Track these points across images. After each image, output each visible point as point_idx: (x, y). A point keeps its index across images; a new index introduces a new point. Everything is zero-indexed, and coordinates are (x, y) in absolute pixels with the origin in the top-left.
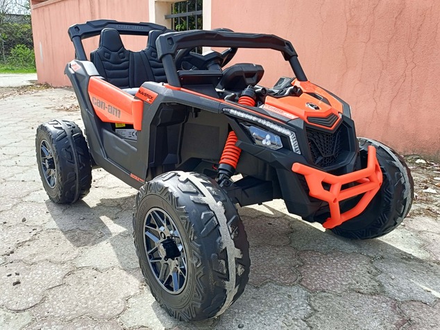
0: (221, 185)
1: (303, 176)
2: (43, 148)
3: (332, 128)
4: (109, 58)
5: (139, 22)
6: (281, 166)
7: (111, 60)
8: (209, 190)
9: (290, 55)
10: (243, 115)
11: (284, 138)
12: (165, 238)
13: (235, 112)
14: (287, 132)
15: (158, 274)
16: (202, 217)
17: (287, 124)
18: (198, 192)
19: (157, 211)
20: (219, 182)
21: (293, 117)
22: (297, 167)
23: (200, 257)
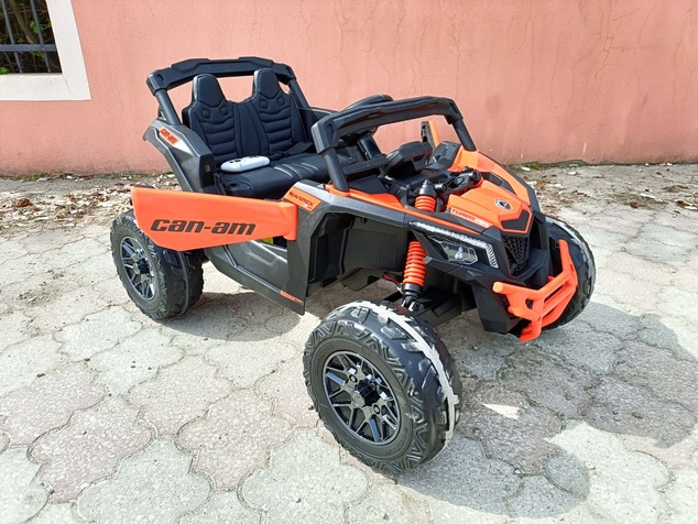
0: (410, 309)
1: (505, 296)
2: (126, 247)
3: (525, 232)
4: (208, 117)
5: (236, 58)
6: (479, 285)
7: (211, 120)
8: (416, 330)
9: (454, 119)
10: (432, 229)
11: (481, 253)
12: (356, 381)
13: (423, 226)
14: (482, 245)
15: (346, 420)
16: (420, 369)
17: (481, 234)
18: (408, 337)
19: (349, 356)
20: (407, 306)
21: (487, 225)
22: (498, 287)
23: (422, 413)
